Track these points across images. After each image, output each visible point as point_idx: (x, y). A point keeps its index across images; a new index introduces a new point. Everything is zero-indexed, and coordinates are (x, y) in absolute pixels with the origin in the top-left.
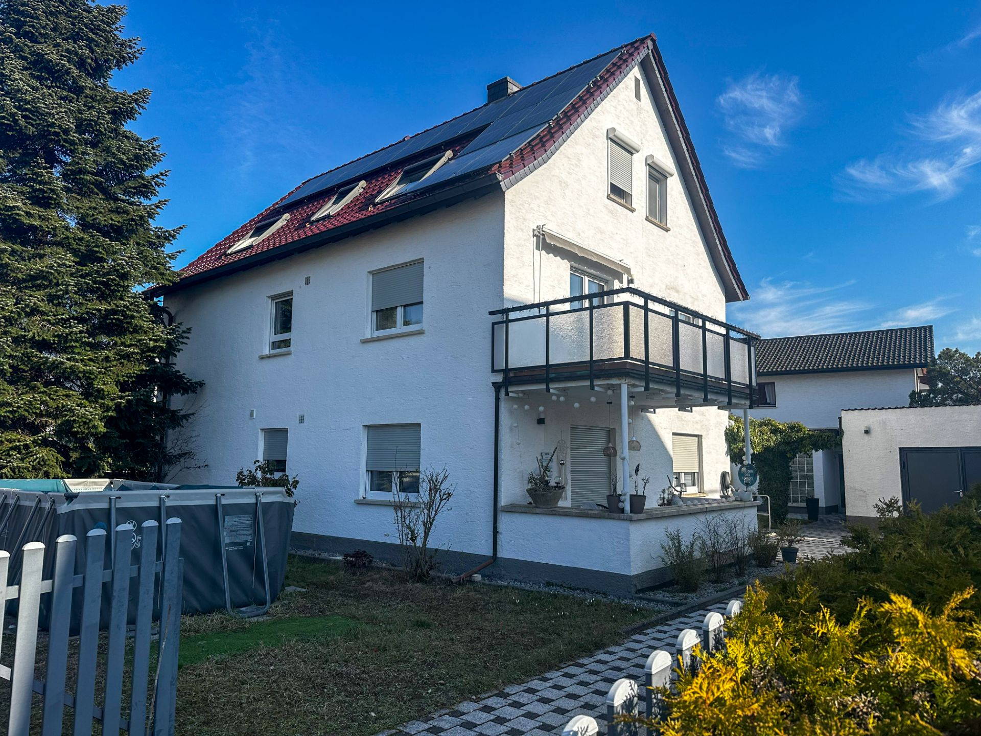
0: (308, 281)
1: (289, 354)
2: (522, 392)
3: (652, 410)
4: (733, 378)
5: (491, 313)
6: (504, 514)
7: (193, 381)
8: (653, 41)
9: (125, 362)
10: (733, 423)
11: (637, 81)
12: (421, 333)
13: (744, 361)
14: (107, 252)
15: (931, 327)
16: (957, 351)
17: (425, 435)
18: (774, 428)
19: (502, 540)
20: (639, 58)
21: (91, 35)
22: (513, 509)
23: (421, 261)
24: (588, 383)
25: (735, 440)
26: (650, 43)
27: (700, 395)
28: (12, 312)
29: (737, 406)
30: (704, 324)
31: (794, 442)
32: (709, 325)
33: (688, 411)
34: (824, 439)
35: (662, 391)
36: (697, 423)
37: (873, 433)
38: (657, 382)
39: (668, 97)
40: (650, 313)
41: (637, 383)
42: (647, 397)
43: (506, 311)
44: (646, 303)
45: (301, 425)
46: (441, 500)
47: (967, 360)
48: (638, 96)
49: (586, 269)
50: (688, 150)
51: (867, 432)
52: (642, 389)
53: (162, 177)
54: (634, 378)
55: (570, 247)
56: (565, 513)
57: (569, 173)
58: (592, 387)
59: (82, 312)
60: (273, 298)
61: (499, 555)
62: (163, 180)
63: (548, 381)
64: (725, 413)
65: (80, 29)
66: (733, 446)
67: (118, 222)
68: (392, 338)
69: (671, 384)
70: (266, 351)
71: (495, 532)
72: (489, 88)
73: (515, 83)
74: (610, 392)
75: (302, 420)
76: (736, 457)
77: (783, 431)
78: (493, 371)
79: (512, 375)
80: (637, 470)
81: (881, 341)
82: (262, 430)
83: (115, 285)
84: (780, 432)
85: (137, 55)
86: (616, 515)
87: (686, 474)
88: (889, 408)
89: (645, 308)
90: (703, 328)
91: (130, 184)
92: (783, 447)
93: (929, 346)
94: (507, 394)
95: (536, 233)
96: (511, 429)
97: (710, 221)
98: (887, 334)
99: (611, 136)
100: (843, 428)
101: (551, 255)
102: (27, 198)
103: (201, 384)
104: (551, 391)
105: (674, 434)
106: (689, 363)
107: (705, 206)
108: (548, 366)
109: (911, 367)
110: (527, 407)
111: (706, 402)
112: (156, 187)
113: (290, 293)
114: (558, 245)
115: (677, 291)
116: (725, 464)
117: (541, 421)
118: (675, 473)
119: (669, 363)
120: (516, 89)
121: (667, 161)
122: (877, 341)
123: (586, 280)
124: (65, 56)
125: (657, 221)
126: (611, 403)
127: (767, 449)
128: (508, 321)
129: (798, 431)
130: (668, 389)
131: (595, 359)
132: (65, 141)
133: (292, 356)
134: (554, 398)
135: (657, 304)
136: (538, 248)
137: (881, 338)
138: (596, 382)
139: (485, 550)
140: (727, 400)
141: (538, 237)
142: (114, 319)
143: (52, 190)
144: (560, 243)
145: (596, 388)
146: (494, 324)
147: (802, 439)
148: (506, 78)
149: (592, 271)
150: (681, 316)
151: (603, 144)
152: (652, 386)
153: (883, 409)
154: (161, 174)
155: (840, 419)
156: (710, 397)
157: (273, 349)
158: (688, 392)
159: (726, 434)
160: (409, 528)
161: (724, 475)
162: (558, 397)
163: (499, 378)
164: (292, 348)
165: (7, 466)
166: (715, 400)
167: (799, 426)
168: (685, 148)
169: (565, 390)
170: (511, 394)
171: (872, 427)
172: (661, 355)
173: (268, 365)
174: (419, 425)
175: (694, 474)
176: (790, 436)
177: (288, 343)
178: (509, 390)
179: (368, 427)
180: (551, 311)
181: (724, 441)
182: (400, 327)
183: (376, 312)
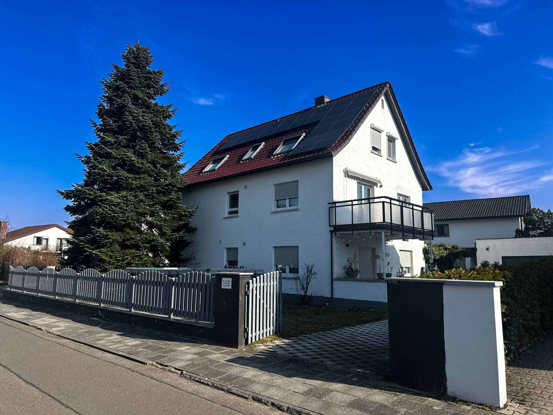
0: (246, 187)
1: (238, 217)
2: (342, 234)
3: (391, 240)
4: (425, 228)
5: (328, 203)
6: (335, 281)
7: (193, 227)
8: (390, 84)
9: (173, 221)
10: (426, 245)
11: (382, 100)
12: (297, 210)
13: (429, 223)
14: (164, 176)
15: (528, 196)
16: (538, 209)
17: (300, 250)
18: (445, 247)
19: (335, 291)
20: (383, 92)
21: (154, 85)
22: (338, 279)
23: (297, 181)
24: (369, 231)
25: (427, 253)
26: (388, 85)
27: (412, 235)
28: (134, 202)
29: (427, 239)
30: (413, 207)
31: (455, 254)
32: (415, 207)
33: (406, 241)
34: (468, 253)
35: (397, 234)
36: (410, 245)
37: (490, 250)
38: (395, 231)
39: (396, 106)
40: (392, 205)
41: (388, 231)
42: (391, 236)
43: (335, 203)
44: (391, 201)
45: (245, 246)
46: (312, 275)
47: (544, 213)
48: (383, 107)
49: (363, 183)
50: (404, 127)
51: (487, 249)
52: (390, 234)
53: (183, 143)
54: (386, 229)
55: (357, 175)
56: (360, 280)
57: (356, 145)
58: (371, 233)
59: (157, 201)
60: (229, 193)
61: (334, 297)
62: (183, 144)
63: (353, 230)
64: (423, 242)
65: (150, 83)
66: (426, 256)
67: (167, 163)
68: (285, 212)
69: (400, 231)
70: (226, 215)
71: (332, 288)
72: (316, 99)
73: (327, 97)
74: (377, 235)
75: (244, 244)
76: (427, 260)
77: (450, 249)
78: (330, 226)
79: (337, 227)
80: (388, 264)
81: (503, 203)
82: (225, 248)
83: (171, 190)
84: (448, 249)
85: (168, 90)
86: (381, 281)
87: (405, 268)
88: (497, 239)
89: (390, 203)
90: (413, 209)
91: (170, 147)
92: (449, 256)
93: (527, 206)
94: (336, 235)
95: (344, 171)
96: (337, 248)
97: (415, 157)
98: (506, 199)
99: (372, 127)
100: (477, 248)
101: (350, 179)
102: (136, 156)
103: (195, 229)
104: (354, 234)
105: (402, 250)
106: (407, 223)
107: (412, 151)
108: (353, 225)
109: (517, 216)
110: (344, 240)
111: (414, 238)
112: (180, 147)
113: (238, 191)
114: (353, 175)
115: (401, 188)
116: (423, 264)
117: (347, 245)
118: (401, 267)
119: (400, 223)
120: (328, 100)
121: (395, 133)
122: (501, 203)
123: (363, 187)
124: (145, 95)
125: (391, 159)
126: (377, 239)
127: (442, 257)
128: (336, 207)
129: (456, 249)
130: (399, 233)
131: (371, 222)
132: (150, 132)
133: (239, 218)
134: (355, 237)
135: (395, 201)
136: (345, 177)
137: (503, 201)
138: (372, 231)
139: (328, 295)
140: (422, 237)
141: (345, 172)
142: (170, 203)
143: (146, 152)
144: (353, 174)
145: (372, 233)
146: (329, 208)
147: (458, 253)
148: (324, 96)
149: (366, 183)
150: (404, 205)
151: (369, 130)
152: (393, 232)
153: (494, 239)
154: (183, 142)
155: (475, 243)
156: (415, 236)
157: (229, 214)
158: (407, 234)
159: (423, 250)
160: (302, 285)
161: (422, 269)
162: (357, 236)
163: (332, 229)
164: (239, 214)
165: (134, 263)
166: (418, 237)
167: (457, 247)
168: (403, 127)
169: (359, 233)
170: (337, 235)
171: (490, 247)
172: (396, 220)
173: (228, 221)
174: (298, 247)
175: (409, 268)
176: (453, 251)
177: (237, 212)
178: (337, 233)
179: (274, 247)
180: (353, 204)
181: (422, 254)
182: (288, 208)
183: (277, 201)
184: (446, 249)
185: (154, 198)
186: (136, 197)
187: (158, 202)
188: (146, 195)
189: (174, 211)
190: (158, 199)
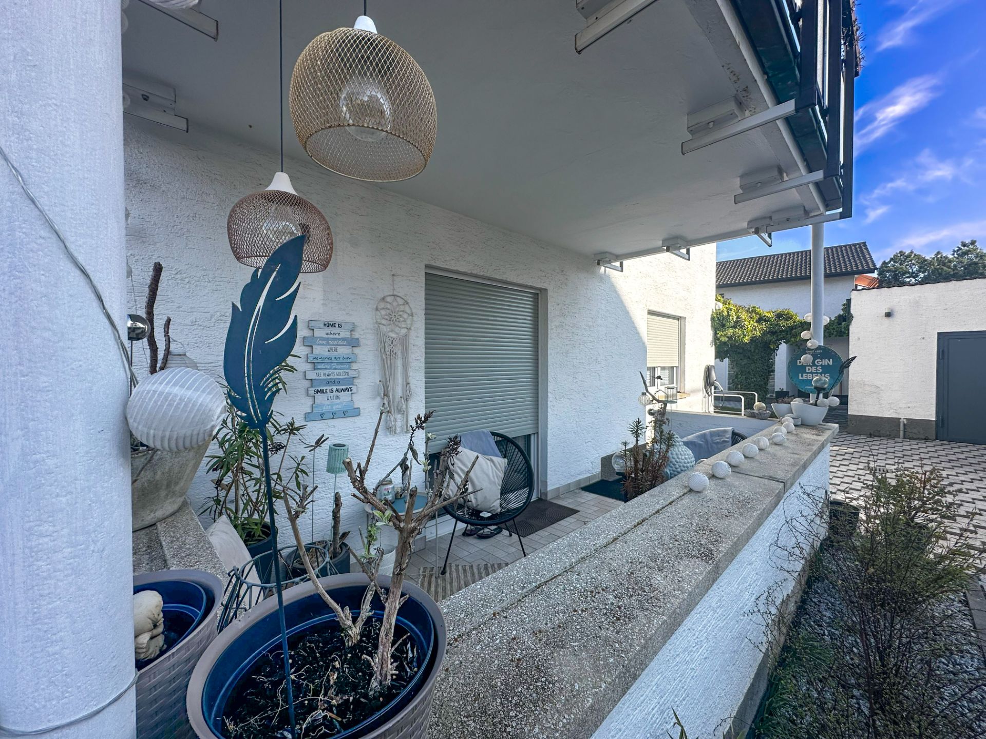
10: (720, 305)
18: (759, 315)
25: (724, 325)
36: (679, 300)
47: (924, 260)
51: (888, 315)
64: (712, 294)
66: (720, 333)
77: (769, 320)
84: (766, 321)
87: (663, 368)
92: (769, 337)
93: (867, 256)
100: (852, 311)
105: (651, 313)
116: (709, 357)
118: (649, 369)
127: (754, 339)
129: (787, 319)
147: (792, 328)
159: (713, 319)
161: (708, 370)
167: (788, 314)
171: (897, 309)
175: (672, 368)
181: (710, 328)
184: (761, 319)
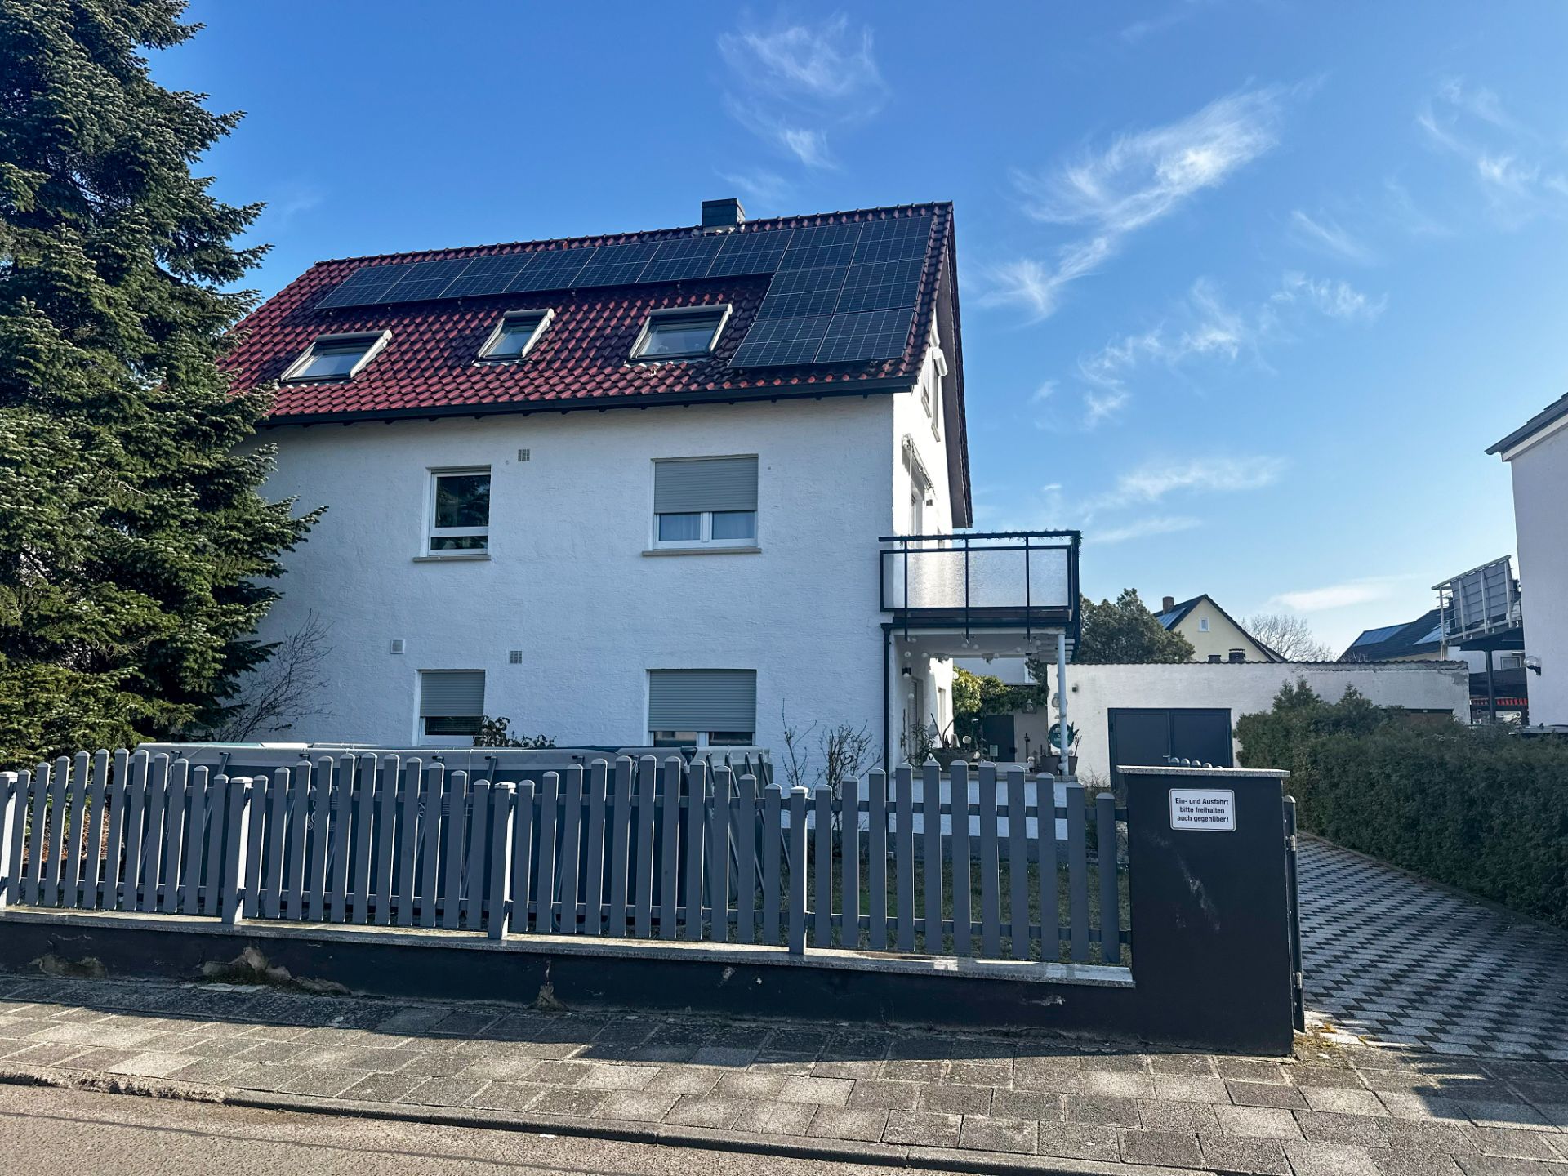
0: (524, 456)
1: (484, 559)
5: (881, 539)
10: (957, 676)
12: (753, 551)
17: (763, 682)
23: (755, 457)
31: (991, 699)
37: (1081, 690)
43: (903, 538)
45: (518, 666)
51: (1075, 690)
60: (434, 471)
63: (968, 626)
66: (959, 703)
70: (425, 551)
75: (516, 658)
78: (882, 609)
79: (913, 616)
82: (419, 671)
94: (905, 638)
95: (904, 443)
96: (896, 679)
100: (1049, 684)
104: (970, 638)
108: (967, 610)
113: (488, 468)
117: (906, 671)
125: (935, 429)
128: (906, 551)
131: (1032, 605)
133: (492, 564)
136: (903, 461)
141: (904, 448)
146: (882, 553)
147: (1000, 696)
157: (436, 548)
163: (888, 619)
164: (492, 550)
171: (1080, 685)
173: (433, 573)
174: (754, 671)
176: (988, 693)
177: (479, 542)
178: (909, 633)
179: (651, 672)
180: (970, 546)
182: (706, 540)
183: (661, 514)
185: (157, 455)
186: (89, 440)
187: (174, 472)
188: (126, 438)
189: (226, 518)
190: (174, 462)
